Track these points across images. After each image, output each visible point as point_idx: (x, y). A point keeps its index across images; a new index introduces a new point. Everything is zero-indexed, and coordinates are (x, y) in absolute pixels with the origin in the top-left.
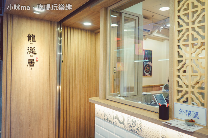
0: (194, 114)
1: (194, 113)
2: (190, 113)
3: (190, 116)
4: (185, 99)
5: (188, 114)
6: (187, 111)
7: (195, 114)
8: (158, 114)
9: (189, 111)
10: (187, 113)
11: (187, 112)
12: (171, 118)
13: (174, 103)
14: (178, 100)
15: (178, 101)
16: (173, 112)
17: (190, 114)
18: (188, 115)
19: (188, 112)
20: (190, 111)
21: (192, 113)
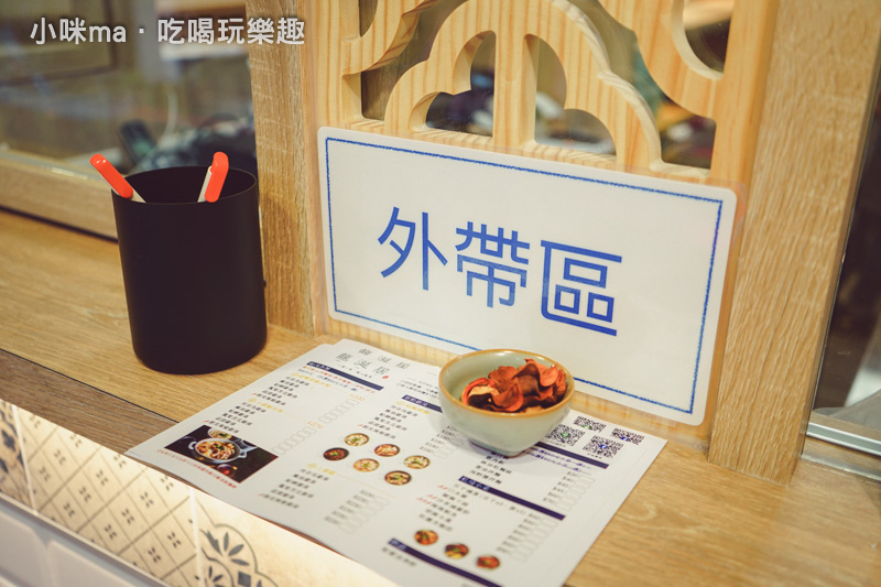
0: (557, 277)
1: (558, 257)
2: (506, 260)
3: (509, 302)
4: (447, 65)
5: (491, 279)
6: (476, 242)
7: (575, 270)
8: (115, 250)
9: (500, 239)
10: (467, 266)
11: (474, 249)
12: (292, 320)
13: (323, 133)
14: (371, 87)
15: (367, 108)
16: (312, 256)
17: (516, 278)
18: (480, 286)
19: (491, 245)
20: (515, 242)
21: (535, 255)
